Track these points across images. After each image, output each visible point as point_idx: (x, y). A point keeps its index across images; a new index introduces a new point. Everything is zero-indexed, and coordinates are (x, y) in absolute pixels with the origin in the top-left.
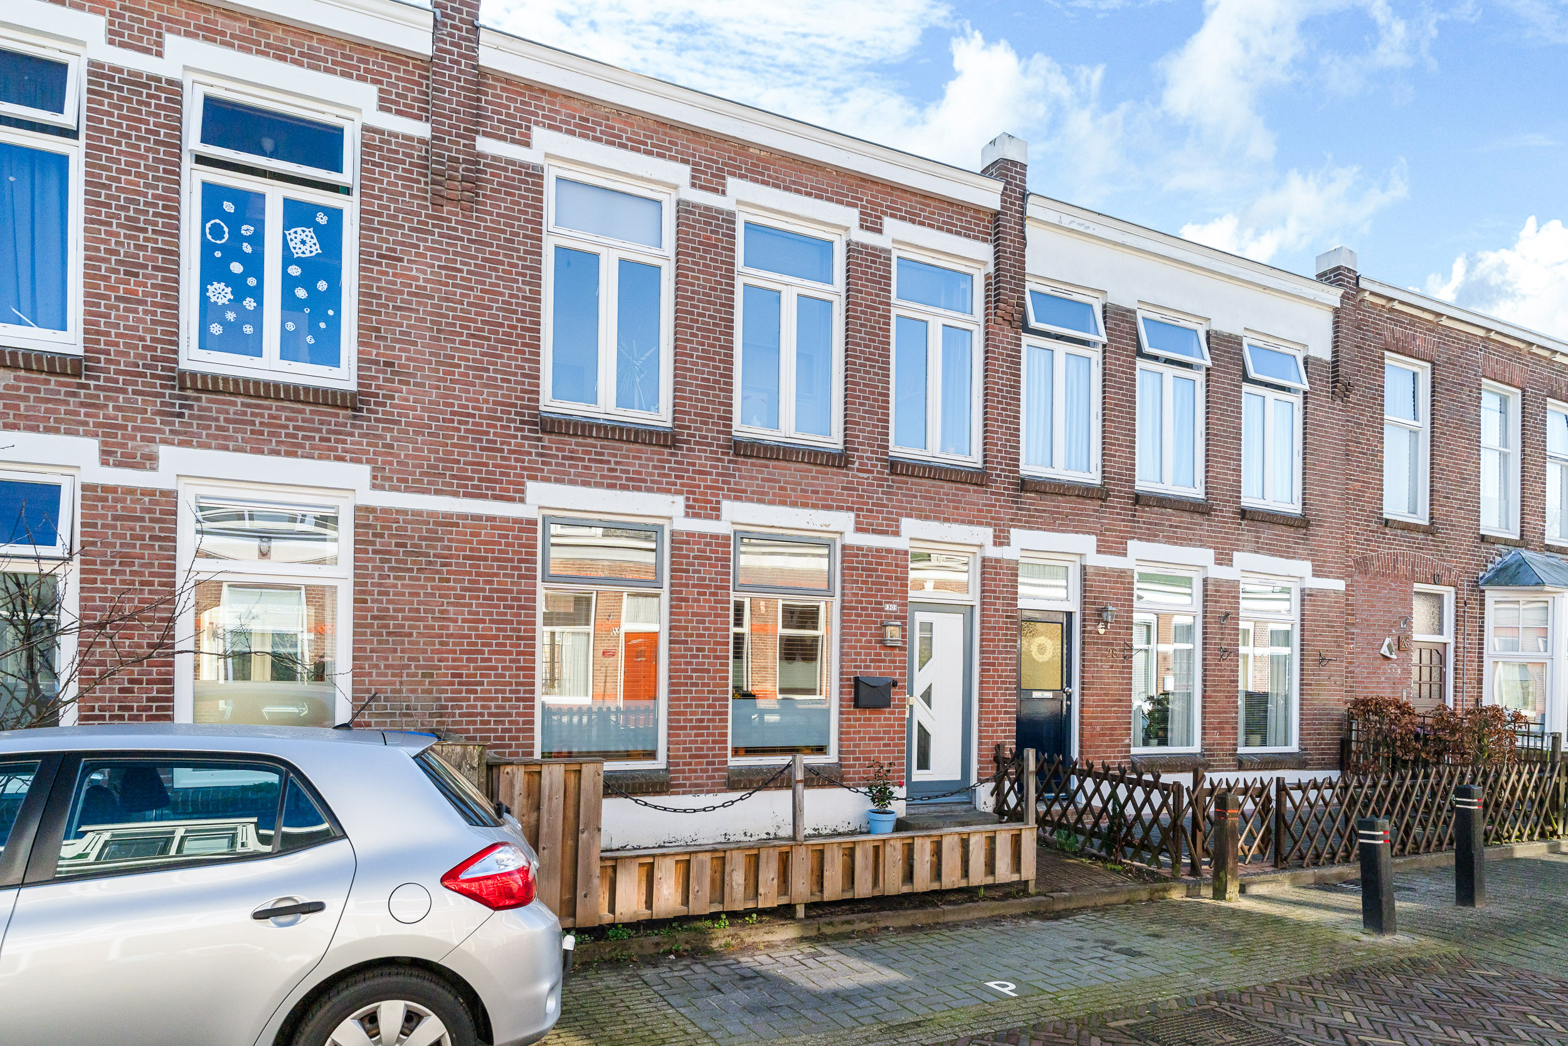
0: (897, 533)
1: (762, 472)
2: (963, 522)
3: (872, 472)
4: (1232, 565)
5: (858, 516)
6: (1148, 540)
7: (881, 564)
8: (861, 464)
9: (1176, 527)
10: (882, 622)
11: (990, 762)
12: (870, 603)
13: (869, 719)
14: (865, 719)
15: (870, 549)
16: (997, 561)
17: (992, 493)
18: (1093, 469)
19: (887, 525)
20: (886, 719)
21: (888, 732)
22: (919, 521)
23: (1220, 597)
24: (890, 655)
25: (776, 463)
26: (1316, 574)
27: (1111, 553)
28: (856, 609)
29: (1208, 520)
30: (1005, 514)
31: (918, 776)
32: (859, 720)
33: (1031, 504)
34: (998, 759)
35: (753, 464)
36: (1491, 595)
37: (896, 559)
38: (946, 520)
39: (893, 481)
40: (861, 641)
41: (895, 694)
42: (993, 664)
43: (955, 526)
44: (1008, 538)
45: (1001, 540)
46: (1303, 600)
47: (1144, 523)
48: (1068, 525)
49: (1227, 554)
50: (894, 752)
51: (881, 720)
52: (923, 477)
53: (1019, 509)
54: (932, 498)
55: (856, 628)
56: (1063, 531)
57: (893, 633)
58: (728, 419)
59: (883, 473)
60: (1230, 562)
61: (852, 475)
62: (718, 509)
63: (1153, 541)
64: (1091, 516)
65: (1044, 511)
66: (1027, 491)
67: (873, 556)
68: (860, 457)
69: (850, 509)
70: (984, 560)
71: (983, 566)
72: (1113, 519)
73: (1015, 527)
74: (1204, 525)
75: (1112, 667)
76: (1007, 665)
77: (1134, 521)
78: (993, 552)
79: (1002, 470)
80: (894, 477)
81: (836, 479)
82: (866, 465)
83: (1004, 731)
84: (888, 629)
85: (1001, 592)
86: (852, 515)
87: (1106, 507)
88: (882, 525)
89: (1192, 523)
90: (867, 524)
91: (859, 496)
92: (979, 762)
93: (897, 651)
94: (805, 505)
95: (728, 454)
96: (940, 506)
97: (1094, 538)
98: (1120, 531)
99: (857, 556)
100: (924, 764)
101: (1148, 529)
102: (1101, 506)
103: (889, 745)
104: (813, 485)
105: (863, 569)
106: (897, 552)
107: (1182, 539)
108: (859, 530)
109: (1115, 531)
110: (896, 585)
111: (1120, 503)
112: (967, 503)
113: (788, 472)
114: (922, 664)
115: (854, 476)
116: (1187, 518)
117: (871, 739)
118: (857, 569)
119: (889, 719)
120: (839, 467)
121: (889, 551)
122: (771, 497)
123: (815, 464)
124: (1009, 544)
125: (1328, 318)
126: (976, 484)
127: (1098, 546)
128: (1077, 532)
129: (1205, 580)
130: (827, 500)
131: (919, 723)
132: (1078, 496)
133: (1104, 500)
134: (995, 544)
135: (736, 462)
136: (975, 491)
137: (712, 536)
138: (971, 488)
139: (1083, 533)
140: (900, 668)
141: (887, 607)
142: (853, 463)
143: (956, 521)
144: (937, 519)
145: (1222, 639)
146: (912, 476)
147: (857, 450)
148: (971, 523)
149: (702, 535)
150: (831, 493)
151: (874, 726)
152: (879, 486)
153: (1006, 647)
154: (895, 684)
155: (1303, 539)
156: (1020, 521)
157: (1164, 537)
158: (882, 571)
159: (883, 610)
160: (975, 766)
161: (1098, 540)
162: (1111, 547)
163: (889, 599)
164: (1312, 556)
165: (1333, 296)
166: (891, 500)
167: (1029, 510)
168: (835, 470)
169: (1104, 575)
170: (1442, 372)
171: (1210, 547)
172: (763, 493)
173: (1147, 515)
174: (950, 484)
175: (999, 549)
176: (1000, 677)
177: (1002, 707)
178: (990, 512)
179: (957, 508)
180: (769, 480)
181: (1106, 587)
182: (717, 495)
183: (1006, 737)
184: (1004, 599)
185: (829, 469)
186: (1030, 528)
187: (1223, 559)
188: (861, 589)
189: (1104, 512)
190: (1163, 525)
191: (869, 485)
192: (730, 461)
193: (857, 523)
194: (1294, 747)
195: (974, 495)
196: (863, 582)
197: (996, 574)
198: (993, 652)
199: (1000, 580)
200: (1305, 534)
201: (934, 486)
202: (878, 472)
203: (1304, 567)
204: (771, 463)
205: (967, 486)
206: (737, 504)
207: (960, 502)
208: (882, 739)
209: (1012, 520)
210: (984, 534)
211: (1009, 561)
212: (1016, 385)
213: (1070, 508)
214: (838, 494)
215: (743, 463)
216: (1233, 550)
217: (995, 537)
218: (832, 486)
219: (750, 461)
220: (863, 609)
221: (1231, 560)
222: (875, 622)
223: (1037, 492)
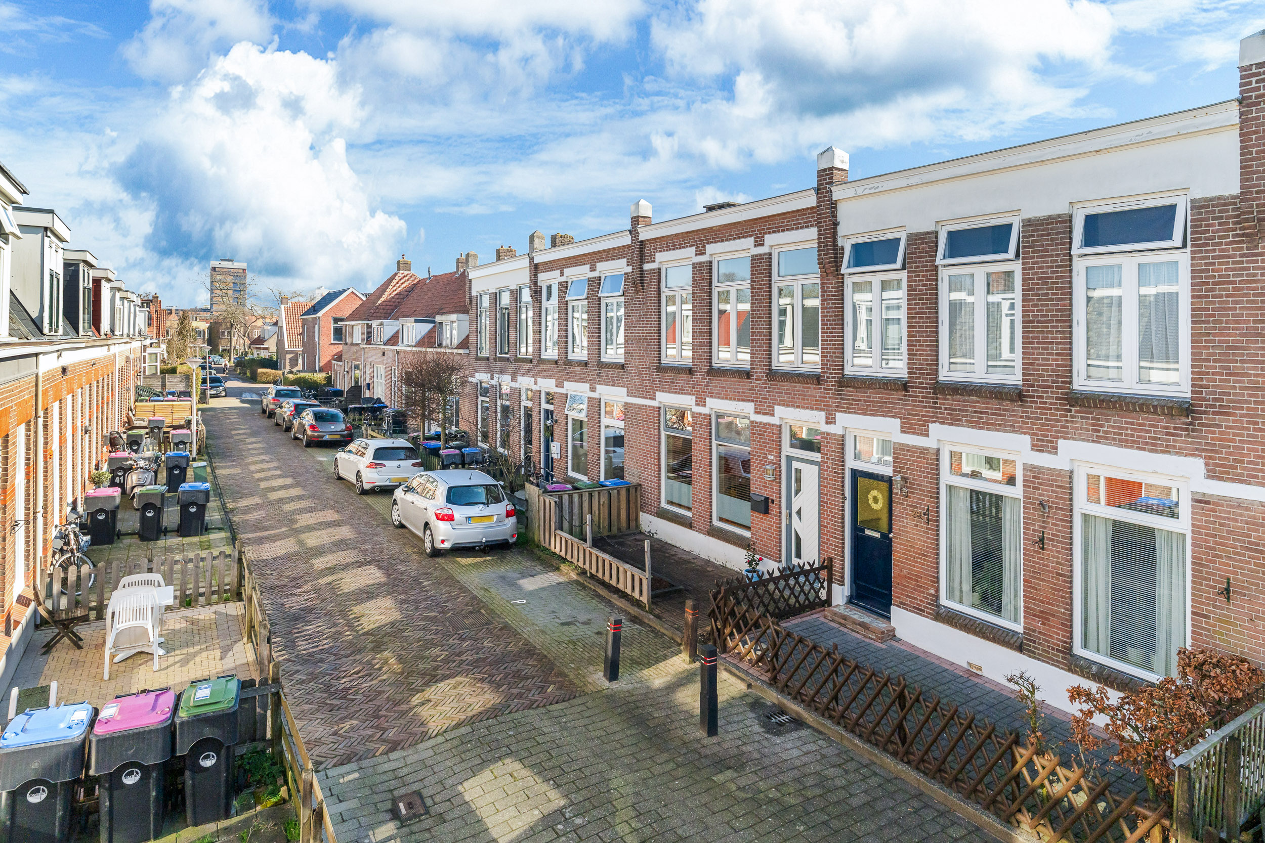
0: (773, 415)
1: (719, 384)
2: (807, 408)
3: (761, 379)
4: (1056, 453)
5: (757, 404)
6: (951, 424)
7: (765, 432)
8: (757, 376)
9: (981, 413)
10: (766, 465)
12: (761, 453)
13: (762, 519)
15: (761, 423)
16: (828, 434)
17: (825, 389)
19: (768, 410)
21: (771, 530)
22: (784, 408)
23: (1040, 484)
24: (771, 485)
26: (1214, 476)
27: (914, 433)
28: (756, 456)
29: (1021, 406)
30: (833, 403)
31: (796, 561)
32: (758, 518)
33: (850, 395)
34: (829, 567)
35: (716, 380)
37: (772, 429)
38: (798, 407)
39: (771, 385)
40: (758, 474)
41: (773, 507)
43: (801, 411)
44: (834, 419)
45: (830, 420)
46: (1192, 507)
47: (946, 409)
48: (877, 411)
49: (1051, 442)
50: (773, 541)
51: (768, 523)
52: (785, 381)
53: (841, 399)
54: (790, 394)
55: (756, 466)
56: (874, 415)
58: (708, 359)
60: (1054, 450)
61: (753, 382)
63: (956, 425)
64: (895, 404)
65: (859, 400)
66: (847, 387)
67: (762, 427)
68: (756, 372)
69: (752, 401)
70: (821, 433)
72: (915, 406)
74: (1018, 412)
75: (917, 526)
76: (835, 505)
77: (935, 408)
78: (825, 428)
79: (831, 373)
80: (771, 382)
81: (746, 385)
82: (759, 376)
83: (834, 550)
85: (831, 455)
86: (753, 404)
87: (909, 396)
89: (1000, 409)
90: (760, 409)
91: (756, 394)
93: (774, 483)
94: (735, 399)
95: (708, 376)
96: (795, 398)
97: (898, 420)
98: (923, 416)
99: (756, 426)
100: (799, 555)
101: (951, 414)
102: (905, 396)
103: (771, 536)
104: (737, 389)
105: (758, 434)
106: (773, 425)
107: (988, 424)
108: (756, 412)
109: (919, 415)
110: (772, 444)
111: (922, 392)
112: (809, 396)
113: (729, 382)
114: (796, 494)
116: (994, 405)
117: (763, 531)
118: (755, 434)
119: (771, 522)
120: (748, 378)
121: (769, 424)
122: (722, 395)
123: (739, 376)
124: (834, 423)
126: (815, 384)
127: (902, 427)
128: (884, 416)
129: (1023, 465)
130: (743, 396)
131: (795, 529)
132: (882, 389)
133: (906, 391)
134: (826, 423)
136: (814, 388)
137: (703, 415)
138: (812, 386)
139: (889, 416)
140: (775, 493)
141: (768, 457)
142: (753, 376)
143: (803, 407)
144: (793, 406)
145: (1044, 527)
146: (779, 381)
147: (755, 368)
148: (812, 409)
149: (700, 415)
150: (744, 392)
151: (764, 523)
152: (764, 388)
153: (834, 492)
154: (772, 502)
155: (1187, 430)
156: (843, 407)
157: (967, 421)
158: (766, 435)
161: (902, 423)
162: (914, 429)
163: (769, 452)
164: (1208, 453)
166: (770, 395)
167: (848, 400)
168: (746, 380)
169: (908, 451)
171: (1025, 433)
172: (719, 394)
173: (950, 402)
175: (829, 426)
177: (833, 533)
178: (823, 401)
179: (803, 399)
180: (722, 387)
181: (910, 460)
182: (705, 395)
184: (832, 460)
185: (744, 380)
186: (850, 413)
187: (1043, 446)
188: (757, 445)
189: (906, 400)
190: (967, 411)
191: (760, 387)
192: (709, 379)
193: (756, 408)
195: (814, 391)
196: (757, 441)
197: (828, 443)
199: (830, 447)
200: (1191, 424)
201: (791, 386)
202: (765, 380)
203: (1196, 466)
204: (723, 378)
205: (810, 385)
206: (711, 400)
207: (806, 395)
208: (768, 532)
209: (837, 407)
210: (820, 416)
211: (834, 435)
213: (879, 398)
214: (747, 393)
215: (713, 379)
216: (1058, 437)
217: (827, 418)
218: (745, 389)
219: (716, 378)
220: (758, 456)
221: (1056, 448)
222: (764, 465)
223: (854, 387)
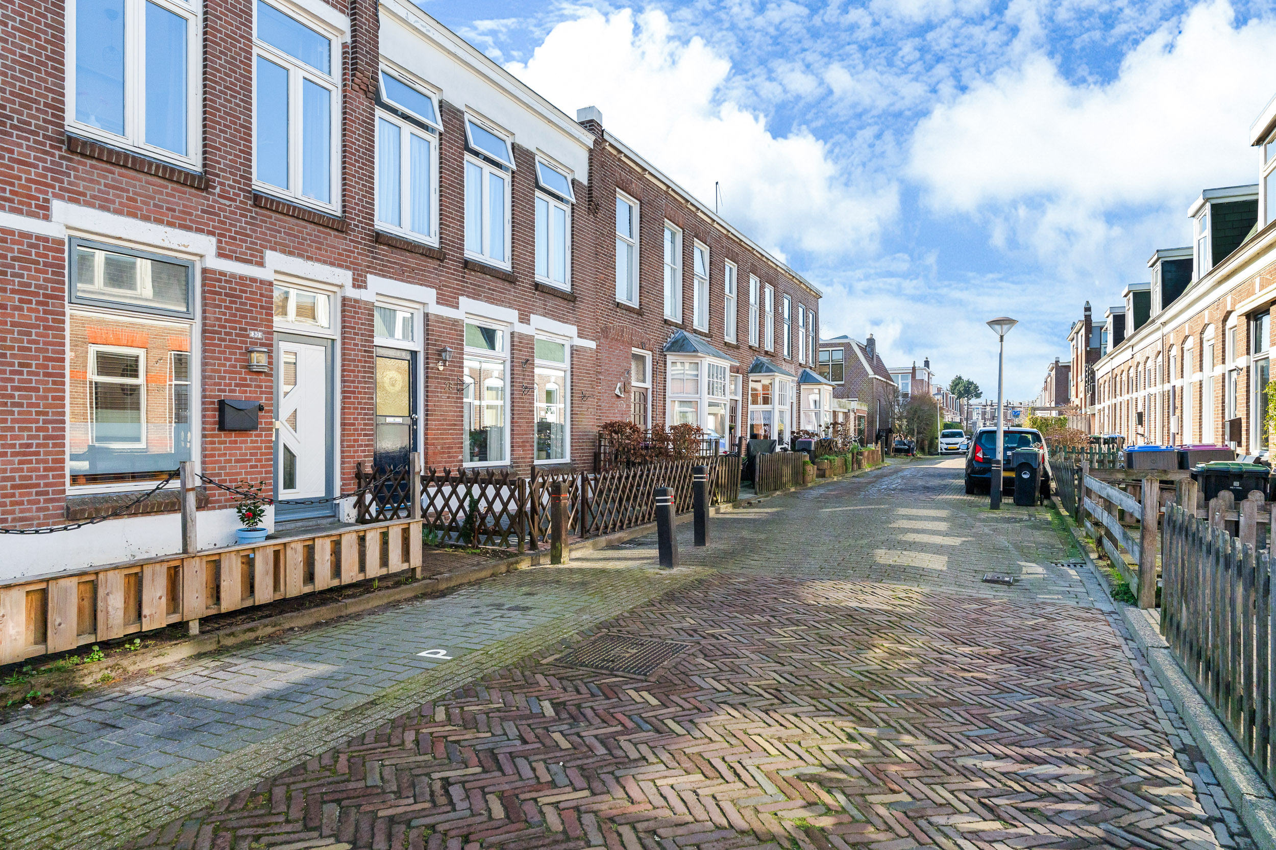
0: (261, 264)
1: (105, 178)
2: (325, 262)
3: (235, 201)
4: (529, 324)
5: (219, 241)
6: (474, 298)
7: (245, 292)
8: (221, 190)
9: (492, 290)
10: (247, 348)
11: (352, 479)
12: (235, 328)
13: (236, 442)
14: (230, 442)
15: (233, 276)
16: (356, 301)
17: (351, 241)
18: (432, 234)
19: (251, 255)
20: (252, 442)
21: (255, 454)
22: (283, 256)
23: (522, 347)
24: (256, 380)
25: (123, 171)
26: (580, 336)
27: (447, 305)
28: (220, 333)
29: (513, 288)
30: (363, 261)
31: (285, 495)
32: (225, 442)
33: (384, 255)
34: (359, 476)
35: (92, 166)
36: (670, 358)
37: (261, 289)
38: (309, 258)
39: (256, 213)
40: (225, 365)
41: (263, 417)
42: (354, 392)
43: (318, 265)
44: (365, 282)
45: (359, 283)
46: (572, 354)
47: (470, 283)
48: (414, 278)
49: (527, 316)
50: (261, 473)
51: (247, 443)
52: (287, 215)
53: (374, 258)
54: (295, 236)
55: (220, 352)
56: (410, 282)
57: (259, 359)
58: (58, 109)
59: (246, 204)
60: (528, 322)
61: (212, 199)
62: (47, 209)
63: (477, 299)
64: (431, 272)
65: (395, 263)
66: (381, 243)
67: (236, 283)
68: (220, 183)
69: (212, 233)
70: (344, 299)
71: (344, 305)
72: (447, 277)
73: (371, 273)
74: (512, 292)
75: (449, 397)
76: (365, 393)
77: (463, 281)
78: (352, 293)
79: (359, 221)
80: (258, 210)
81: (195, 201)
82: (229, 192)
83: (364, 451)
84: (254, 355)
85: (360, 329)
86: (213, 240)
87: (444, 267)
88: (246, 254)
89: (504, 288)
90: (230, 250)
91: (220, 222)
92: (342, 479)
93: (263, 377)
94: (159, 221)
95: (60, 149)
96: (303, 244)
97: (434, 291)
98: (454, 288)
99: (220, 281)
100: (290, 483)
101: (474, 289)
102: (440, 266)
103: (256, 466)
104: (168, 202)
105: (226, 295)
106: (262, 282)
107: (496, 300)
108: (221, 255)
109: (451, 287)
110: (261, 313)
111: (454, 265)
112: (327, 245)
113: (140, 183)
114: (287, 392)
115: (214, 201)
116: (500, 284)
117: (237, 461)
118: (220, 294)
119: (256, 442)
120: (198, 188)
121: (253, 280)
122: (117, 206)
123: (171, 181)
124: (366, 288)
125: (585, 155)
126: (337, 230)
127: (438, 298)
128: (421, 285)
129: (512, 334)
130: (185, 220)
131: (285, 446)
132: (422, 254)
133: (442, 261)
134: (354, 286)
135: (70, 160)
136: (335, 236)
137: (38, 238)
138: (332, 233)
139: (426, 286)
140: (266, 393)
141: (252, 334)
142: (214, 188)
143: (318, 260)
144: (300, 256)
145: (523, 379)
146: (276, 211)
147: (218, 176)
148: (332, 264)
149: (24, 235)
150: (190, 214)
151: (240, 448)
152: (242, 215)
153: (364, 377)
154: (261, 408)
155: (572, 310)
156: (375, 268)
157: (484, 297)
158: (246, 298)
159: (248, 336)
160: (338, 483)
161: (437, 293)
162: (447, 300)
163: (255, 327)
164: (577, 323)
165: (589, 139)
166: (255, 231)
167: (382, 260)
168: (193, 191)
169: (441, 323)
170: (646, 209)
171: (516, 309)
172: (107, 200)
173: (473, 278)
174: (313, 226)
175: (358, 291)
176: (359, 403)
177: (362, 430)
178: (349, 257)
179: (320, 249)
180: (114, 187)
181: (443, 332)
182: (47, 193)
183: (365, 456)
184: (362, 335)
185: (188, 190)
186: (384, 276)
187: (524, 319)
188: (225, 314)
189: (443, 271)
190: (484, 287)
191: (231, 212)
192: (61, 157)
193: (219, 248)
194: (567, 459)
195: (332, 238)
196: (226, 308)
197: (356, 312)
198: (353, 382)
199: (359, 318)
200: (573, 307)
201: (297, 225)
202: (241, 202)
203: (572, 330)
204: (117, 170)
205: (328, 230)
206: (73, 207)
207: (322, 244)
208: (249, 461)
209: (369, 267)
210: (345, 276)
211: (366, 303)
212: (371, 149)
213: (417, 264)
214: (197, 216)
215: (79, 162)
216: (530, 313)
217: (354, 279)
218: (191, 207)
219: (89, 162)
220: (226, 334)
221: (529, 320)
222: (241, 348)
223: (389, 245)
